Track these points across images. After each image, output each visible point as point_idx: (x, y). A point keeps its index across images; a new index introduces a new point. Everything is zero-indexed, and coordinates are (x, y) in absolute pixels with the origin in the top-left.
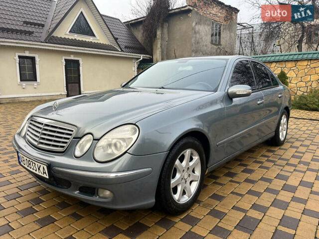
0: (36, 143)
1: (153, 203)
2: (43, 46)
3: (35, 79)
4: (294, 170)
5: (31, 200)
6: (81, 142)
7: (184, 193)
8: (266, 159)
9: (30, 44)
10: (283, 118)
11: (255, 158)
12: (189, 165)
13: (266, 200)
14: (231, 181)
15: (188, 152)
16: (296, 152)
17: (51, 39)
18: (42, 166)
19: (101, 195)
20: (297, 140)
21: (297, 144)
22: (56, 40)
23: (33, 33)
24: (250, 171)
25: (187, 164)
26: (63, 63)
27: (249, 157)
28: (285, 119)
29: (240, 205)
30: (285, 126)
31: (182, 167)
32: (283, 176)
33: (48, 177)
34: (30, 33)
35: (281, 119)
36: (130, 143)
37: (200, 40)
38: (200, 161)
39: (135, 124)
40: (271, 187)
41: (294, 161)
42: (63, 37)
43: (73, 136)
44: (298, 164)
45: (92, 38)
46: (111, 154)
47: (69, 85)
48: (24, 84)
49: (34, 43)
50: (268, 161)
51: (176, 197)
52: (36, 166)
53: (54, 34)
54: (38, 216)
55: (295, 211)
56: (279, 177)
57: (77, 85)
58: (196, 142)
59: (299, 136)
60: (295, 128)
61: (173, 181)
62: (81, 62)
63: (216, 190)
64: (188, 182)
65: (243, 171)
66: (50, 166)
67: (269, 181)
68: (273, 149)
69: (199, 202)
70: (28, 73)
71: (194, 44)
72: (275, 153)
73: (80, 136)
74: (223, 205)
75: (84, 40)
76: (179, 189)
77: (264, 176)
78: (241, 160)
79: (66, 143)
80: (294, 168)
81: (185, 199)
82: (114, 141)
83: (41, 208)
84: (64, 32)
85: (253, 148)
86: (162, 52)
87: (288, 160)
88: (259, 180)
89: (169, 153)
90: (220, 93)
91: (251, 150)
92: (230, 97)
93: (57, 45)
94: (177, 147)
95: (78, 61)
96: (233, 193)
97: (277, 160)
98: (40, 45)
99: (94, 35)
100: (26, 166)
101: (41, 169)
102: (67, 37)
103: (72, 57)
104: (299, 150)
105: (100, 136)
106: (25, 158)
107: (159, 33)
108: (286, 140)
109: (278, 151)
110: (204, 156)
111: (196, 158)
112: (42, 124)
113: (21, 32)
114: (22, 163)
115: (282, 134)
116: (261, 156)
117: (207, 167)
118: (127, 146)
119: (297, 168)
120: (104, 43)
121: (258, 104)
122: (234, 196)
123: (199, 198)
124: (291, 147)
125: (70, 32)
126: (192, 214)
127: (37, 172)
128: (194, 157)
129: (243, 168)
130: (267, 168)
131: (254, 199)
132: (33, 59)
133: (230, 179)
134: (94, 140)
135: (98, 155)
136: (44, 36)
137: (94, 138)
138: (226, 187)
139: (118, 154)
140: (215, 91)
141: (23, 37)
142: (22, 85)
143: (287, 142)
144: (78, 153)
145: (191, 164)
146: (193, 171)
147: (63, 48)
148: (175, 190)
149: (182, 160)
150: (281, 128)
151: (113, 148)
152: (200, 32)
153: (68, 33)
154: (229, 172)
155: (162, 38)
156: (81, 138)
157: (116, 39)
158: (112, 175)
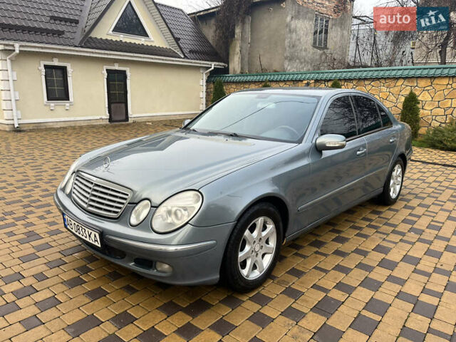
0: (85, 206)
1: (216, 279)
2: (77, 51)
3: (67, 98)
4: (401, 240)
5: (78, 268)
6: (136, 208)
7: (254, 267)
8: (368, 223)
9: (60, 49)
10: (396, 168)
11: (353, 222)
12: (261, 234)
13: (355, 278)
14: (317, 253)
15: (260, 221)
16: (410, 215)
17: (88, 42)
18: (93, 233)
19: (159, 269)
20: (415, 198)
21: (415, 202)
22: (94, 42)
23: (63, 32)
24: (343, 240)
25: (259, 234)
26: (103, 74)
27: (346, 220)
28: (400, 170)
29: (322, 283)
30: (400, 179)
31: (252, 237)
32: (385, 247)
33: (100, 246)
34: (60, 33)
35: (392, 170)
36: (193, 212)
37: (297, 43)
38: (275, 230)
39: (198, 191)
40: (366, 261)
41: (404, 228)
42: (104, 38)
43: (128, 201)
44: (409, 231)
45: (143, 39)
46: (171, 224)
47: (112, 106)
48: (52, 105)
49: (64, 47)
50: (370, 226)
51: (245, 272)
52: (87, 232)
53: (93, 35)
54: (88, 288)
55: (387, 293)
56: (379, 249)
57: (123, 105)
58: (271, 208)
59: (420, 190)
60: (418, 179)
61: (241, 255)
62: (128, 74)
63: (297, 263)
64: (260, 256)
65: (333, 240)
66: (103, 234)
67: (365, 253)
68: (380, 209)
69: (273, 278)
70: (58, 88)
71: (288, 49)
72: (382, 216)
73: (136, 201)
74: (302, 283)
75: (133, 41)
76: (249, 263)
77: (359, 248)
78: (334, 225)
79: (120, 208)
80: (401, 237)
81: (256, 274)
82: (174, 210)
83: (89, 278)
84: (106, 31)
85: (354, 207)
86: (242, 59)
87: (395, 226)
88: (352, 252)
89: (237, 224)
90: (306, 145)
91: (350, 211)
92: (319, 149)
93: (97, 51)
94: (247, 216)
95: (124, 72)
96: (316, 268)
97: (381, 225)
98: (74, 51)
99: (146, 35)
100: (73, 231)
101: (92, 236)
102: (109, 38)
103: (116, 67)
104: (414, 212)
105: (158, 202)
106: (73, 222)
107: (238, 31)
108: (400, 197)
109: (387, 213)
110: (281, 224)
111: (271, 227)
112: (92, 183)
113: (47, 32)
114: (68, 227)
115: (394, 189)
116: (362, 219)
117: (284, 237)
118: (189, 216)
119: (405, 238)
120: (161, 46)
121: (358, 155)
122: (317, 272)
123: (273, 274)
124: (406, 207)
125: (113, 31)
126: (263, 292)
127: (87, 239)
128: (268, 226)
129: (335, 235)
130: (366, 236)
131: (341, 277)
132: (64, 69)
133: (316, 249)
134: (152, 207)
135: (157, 224)
136: (78, 37)
137: (153, 205)
138: (309, 261)
139: (179, 224)
140: (300, 142)
141: (50, 39)
142: (49, 105)
143: (401, 200)
144: (134, 221)
145: (264, 234)
146: (267, 242)
147: (105, 54)
148: (244, 265)
149: (252, 230)
150: (392, 182)
151: (173, 216)
152: (298, 30)
153: (111, 32)
154: (316, 240)
155: (243, 39)
156: (137, 204)
157: (177, 40)
158: (172, 249)
